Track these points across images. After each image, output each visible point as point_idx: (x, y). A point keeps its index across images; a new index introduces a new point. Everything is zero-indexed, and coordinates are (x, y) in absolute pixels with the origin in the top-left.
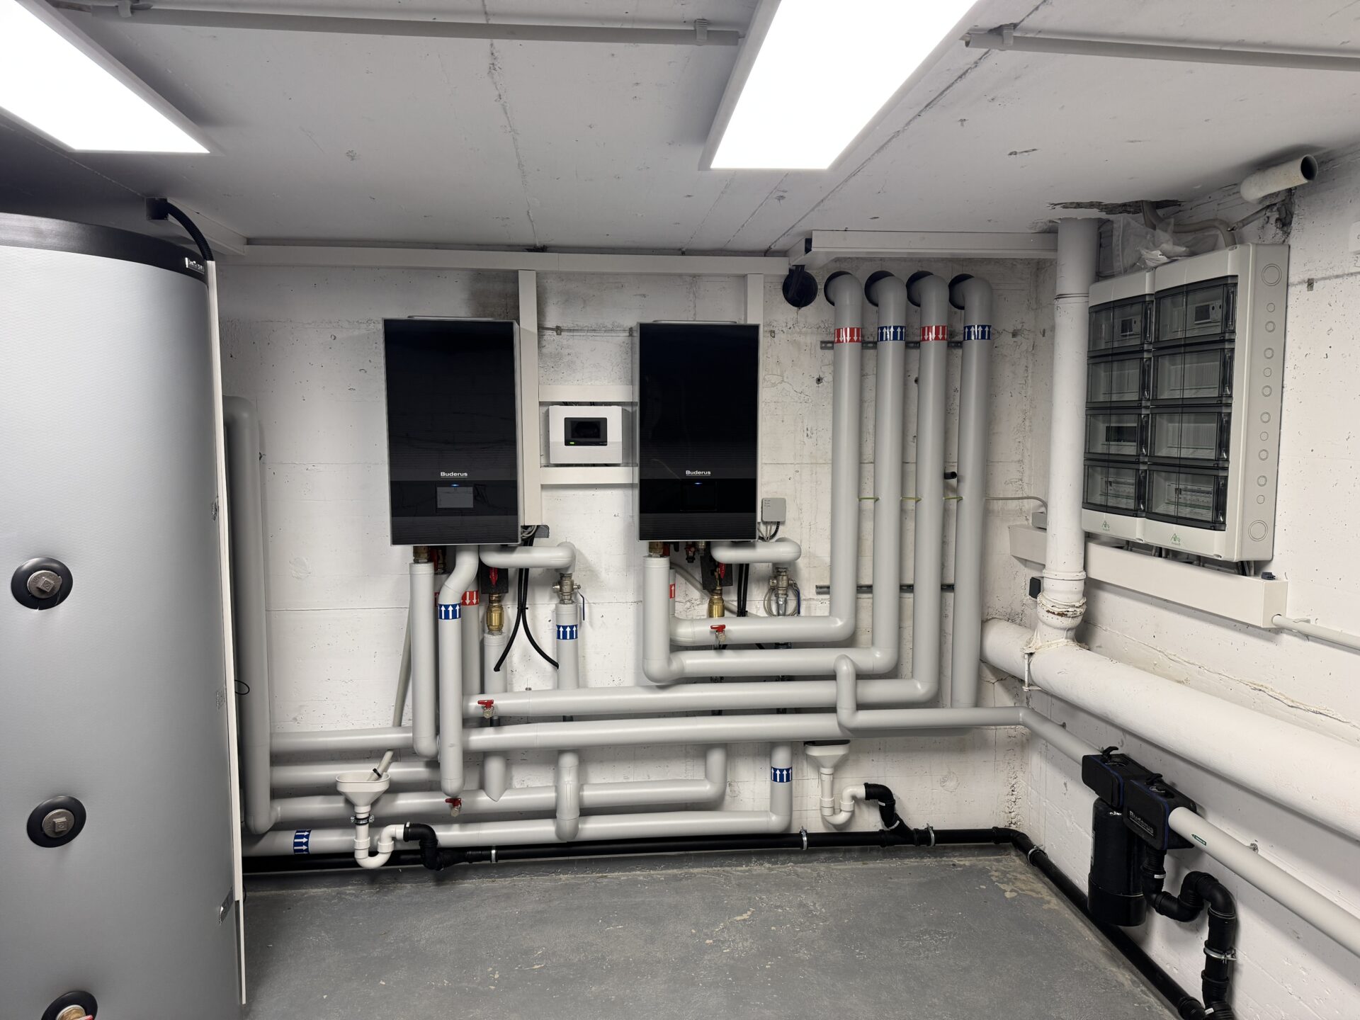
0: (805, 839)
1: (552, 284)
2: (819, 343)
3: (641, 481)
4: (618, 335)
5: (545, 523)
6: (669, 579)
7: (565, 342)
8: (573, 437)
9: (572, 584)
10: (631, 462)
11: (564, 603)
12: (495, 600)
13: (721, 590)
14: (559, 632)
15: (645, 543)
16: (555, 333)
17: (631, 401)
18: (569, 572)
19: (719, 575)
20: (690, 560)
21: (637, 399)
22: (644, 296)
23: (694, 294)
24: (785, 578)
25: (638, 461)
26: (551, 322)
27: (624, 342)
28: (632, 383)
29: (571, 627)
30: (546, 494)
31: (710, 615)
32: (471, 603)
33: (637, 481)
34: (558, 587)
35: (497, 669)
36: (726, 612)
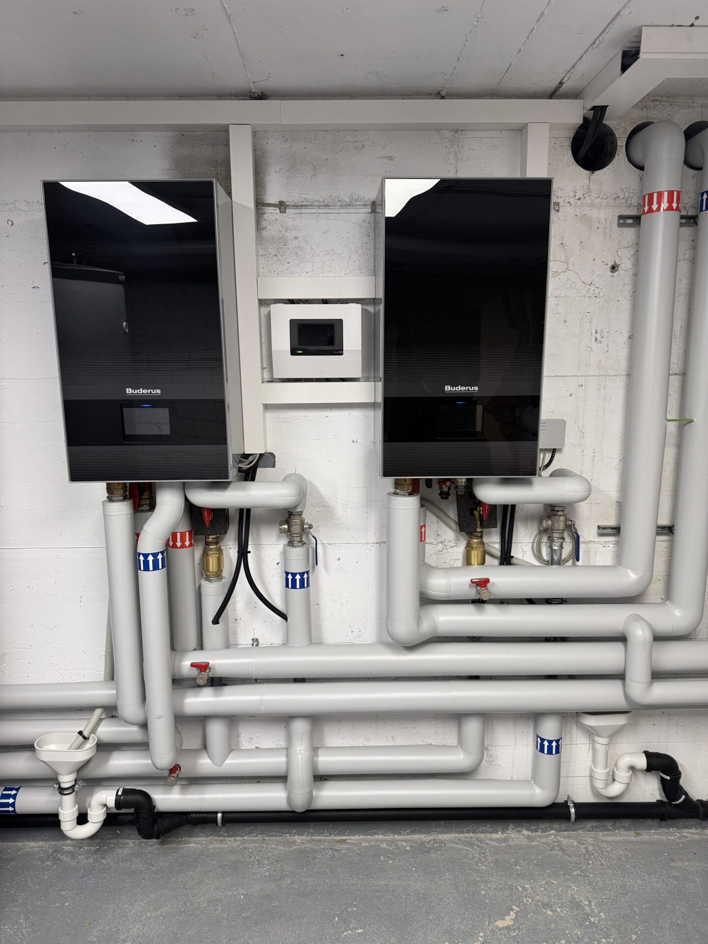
0: (573, 810)
1: (274, 147)
2: (616, 219)
3: (386, 400)
4: (357, 211)
5: (270, 450)
6: (420, 519)
7: (290, 222)
8: (300, 344)
9: (302, 523)
10: (372, 376)
11: (293, 546)
12: (211, 542)
13: (482, 532)
14: (287, 579)
15: (390, 480)
16: (278, 211)
17: (373, 297)
18: (299, 510)
19: (480, 516)
20: (445, 495)
21: (381, 295)
22: (391, 158)
23: (456, 155)
24: (562, 518)
25: (381, 374)
26: (272, 197)
27: (364, 221)
28: (375, 274)
29: (302, 574)
30: (271, 415)
31: (468, 562)
32: (183, 546)
33: (380, 399)
34: (286, 526)
35: (216, 621)
36: (487, 558)
